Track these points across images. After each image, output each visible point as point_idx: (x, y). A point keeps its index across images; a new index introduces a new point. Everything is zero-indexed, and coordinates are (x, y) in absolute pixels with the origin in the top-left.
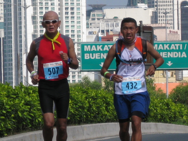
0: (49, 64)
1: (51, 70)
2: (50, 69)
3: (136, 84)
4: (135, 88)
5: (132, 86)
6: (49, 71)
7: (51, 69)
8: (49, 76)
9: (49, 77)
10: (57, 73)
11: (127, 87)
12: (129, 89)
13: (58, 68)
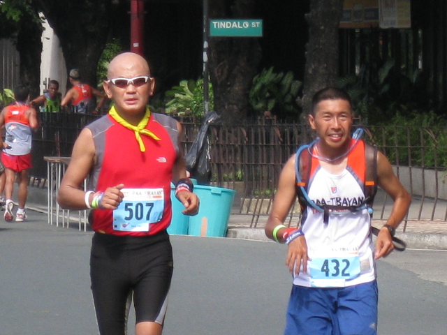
3: (348, 265)
6: (126, 209)
7: (134, 206)
9: (125, 226)
13: (151, 205)
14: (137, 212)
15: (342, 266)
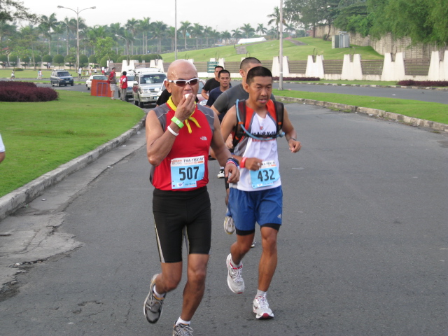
0: (182, 159)
1: (185, 171)
2: (184, 169)
3: (273, 172)
4: (271, 179)
5: (267, 175)
6: (180, 173)
7: (186, 169)
8: (181, 182)
9: (180, 185)
10: (196, 178)
11: (259, 178)
12: (262, 180)
13: (197, 168)
14: (186, 173)
15: (270, 174)
